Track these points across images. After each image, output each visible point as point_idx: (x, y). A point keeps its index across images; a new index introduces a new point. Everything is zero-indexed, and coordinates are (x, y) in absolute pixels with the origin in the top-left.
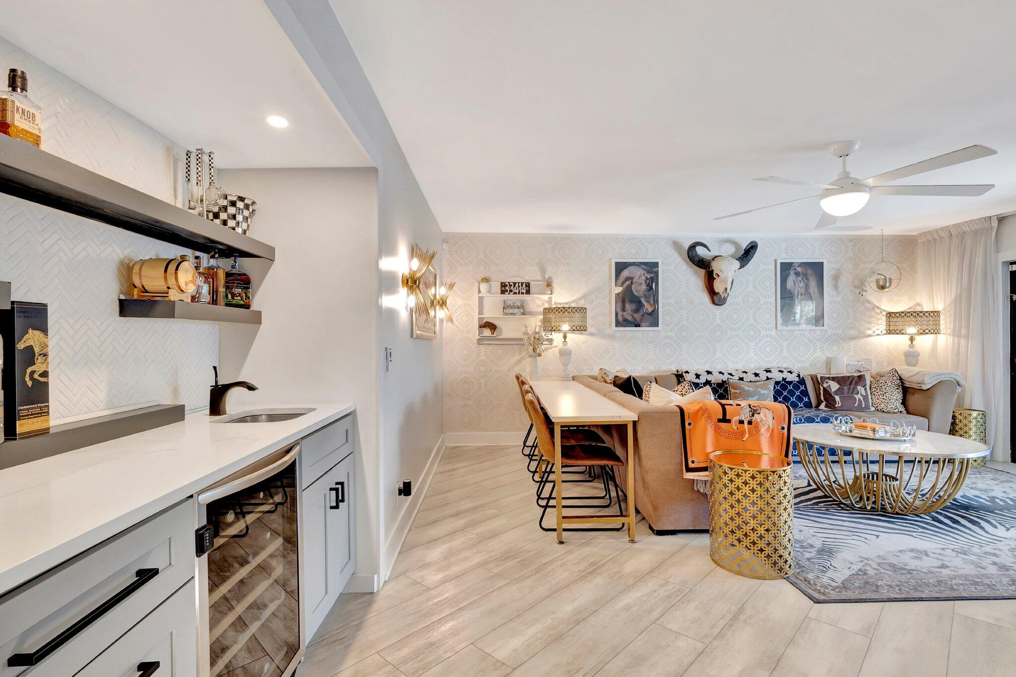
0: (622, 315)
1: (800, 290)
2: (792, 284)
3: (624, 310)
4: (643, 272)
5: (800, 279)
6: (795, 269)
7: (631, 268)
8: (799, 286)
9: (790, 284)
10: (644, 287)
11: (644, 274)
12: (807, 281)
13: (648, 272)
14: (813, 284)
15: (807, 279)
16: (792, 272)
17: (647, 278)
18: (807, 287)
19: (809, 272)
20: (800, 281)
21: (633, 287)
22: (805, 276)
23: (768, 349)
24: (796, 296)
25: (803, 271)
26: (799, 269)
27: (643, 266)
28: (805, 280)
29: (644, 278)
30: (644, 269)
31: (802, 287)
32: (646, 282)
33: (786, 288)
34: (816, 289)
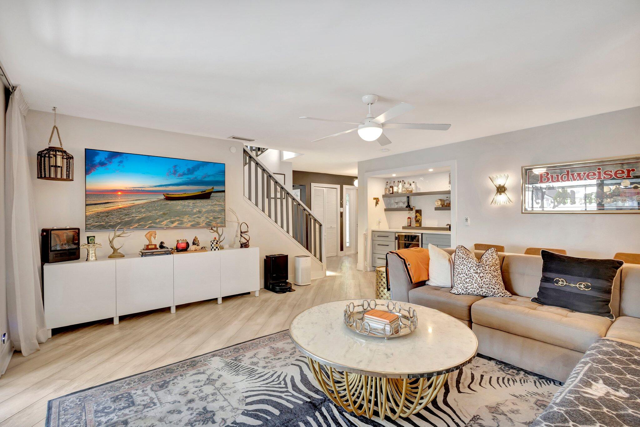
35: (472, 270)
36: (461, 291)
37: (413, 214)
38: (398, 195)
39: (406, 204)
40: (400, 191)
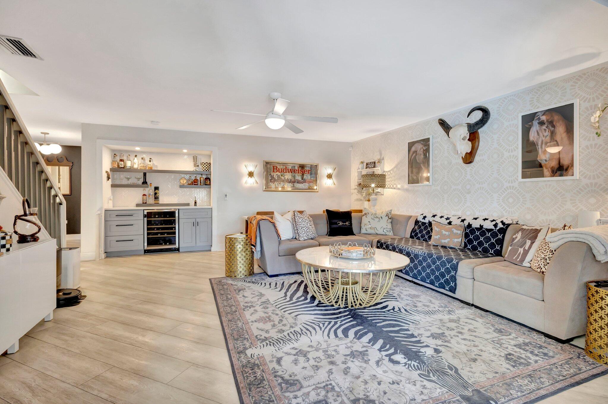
0: (412, 176)
1: (544, 139)
2: (536, 133)
3: (412, 172)
4: (422, 146)
5: (544, 127)
6: (539, 119)
7: (416, 145)
8: (543, 136)
9: (533, 136)
10: (422, 156)
11: (422, 147)
12: (553, 129)
13: (425, 146)
14: (560, 130)
15: (554, 126)
16: (535, 123)
17: (424, 150)
18: (553, 133)
19: (556, 117)
20: (545, 130)
21: (417, 157)
22: (551, 123)
23: (511, 200)
24: (539, 147)
25: (548, 118)
26: (544, 118)
27: (422, 142)
28: (550, 127)
29: (422, 150)
30: (422, 144)
31: (546, 136)
32: (423, 153)
33: (528, 140)
34: (564, 135)
35: (308, 224)
36: (306, 238)
37: (150, 191)
38: (132, 170)
39: (142, 180)
40: (136, 166)
